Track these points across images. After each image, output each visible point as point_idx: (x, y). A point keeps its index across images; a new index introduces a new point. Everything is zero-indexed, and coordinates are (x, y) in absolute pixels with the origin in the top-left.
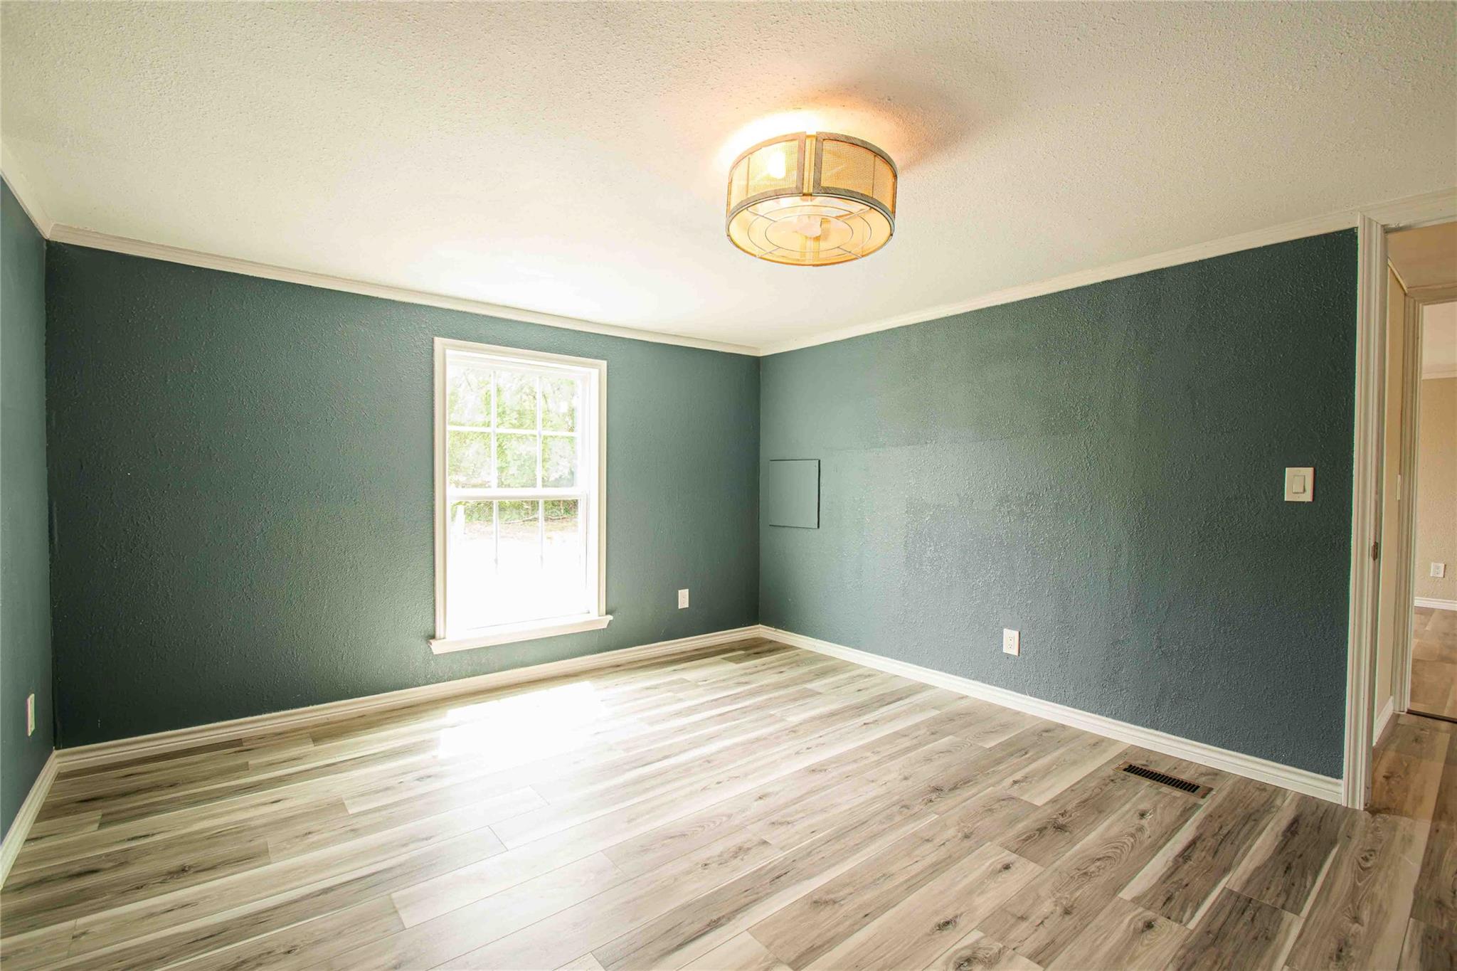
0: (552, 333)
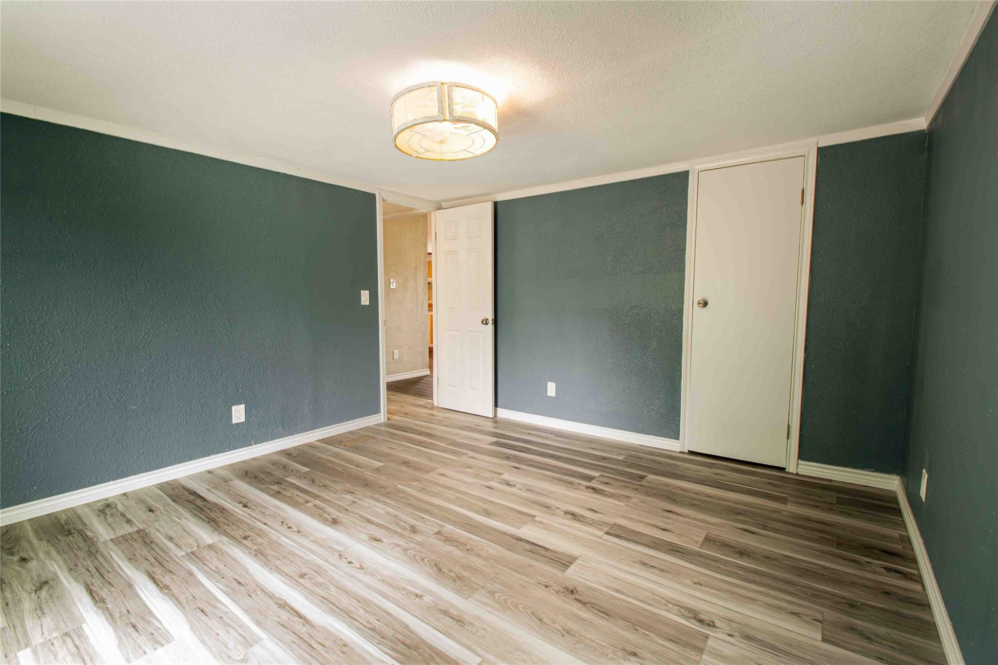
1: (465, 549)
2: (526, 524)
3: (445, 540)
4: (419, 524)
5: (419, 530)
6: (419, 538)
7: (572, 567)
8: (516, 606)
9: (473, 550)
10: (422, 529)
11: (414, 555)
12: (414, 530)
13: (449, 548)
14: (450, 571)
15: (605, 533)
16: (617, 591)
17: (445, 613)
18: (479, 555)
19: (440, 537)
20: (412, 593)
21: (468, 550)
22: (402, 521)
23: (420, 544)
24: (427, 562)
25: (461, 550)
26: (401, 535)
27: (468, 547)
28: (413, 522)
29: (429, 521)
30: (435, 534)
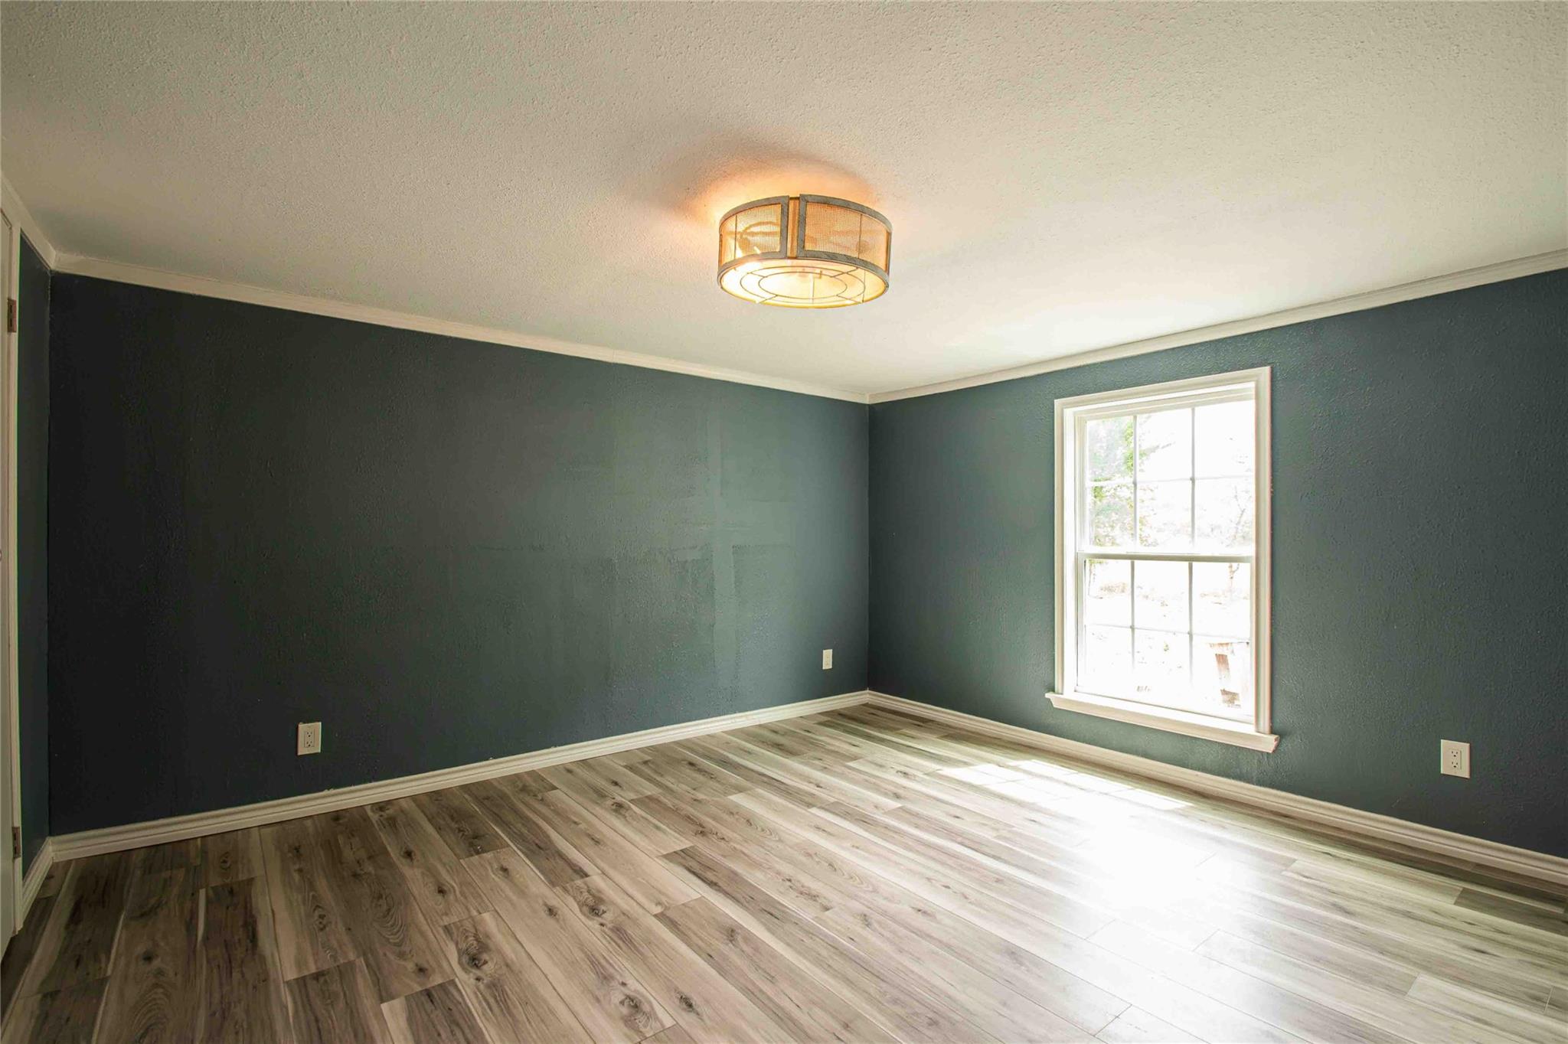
0: (1184, 354)
1: (793, 881)
2: (683, 904)
3: (818, 896)
4: (858, 928)
5: (855, 918)
6: (856, 906)
7: (678, 848)
8: (763, 830)
9: (783, 880)
10: (851, 919)
11: (862, 883)
12: (865, 920)
13: (815, 886)
14: (818, 863)
15: (587, 875)
16: (658, 828)
17: (830, 834)
18: (778, 873)
19: (825, 903)
20: (862, 850)
21: (790, 880)
22: (888, 939)
23: (855, 897)
24: (845, 873)
25: (799, 881)
26: (884, 913)
27: (788, 883)
28: (866, 933)
29: (839, 931)
30: (832, 908)
